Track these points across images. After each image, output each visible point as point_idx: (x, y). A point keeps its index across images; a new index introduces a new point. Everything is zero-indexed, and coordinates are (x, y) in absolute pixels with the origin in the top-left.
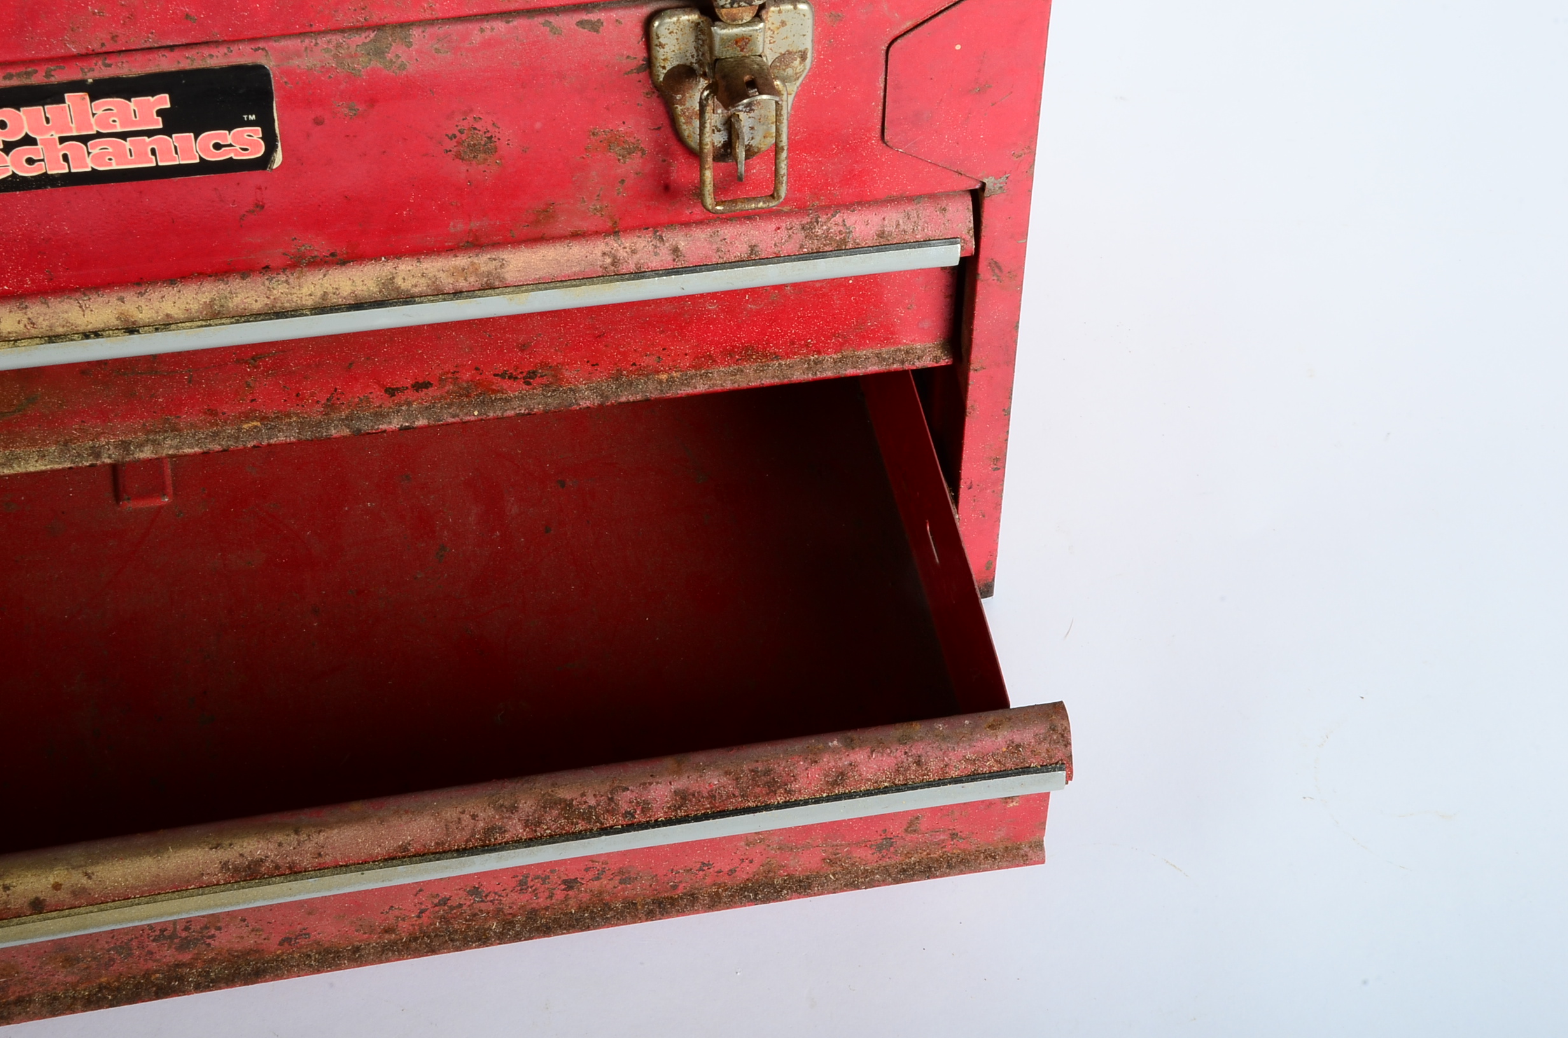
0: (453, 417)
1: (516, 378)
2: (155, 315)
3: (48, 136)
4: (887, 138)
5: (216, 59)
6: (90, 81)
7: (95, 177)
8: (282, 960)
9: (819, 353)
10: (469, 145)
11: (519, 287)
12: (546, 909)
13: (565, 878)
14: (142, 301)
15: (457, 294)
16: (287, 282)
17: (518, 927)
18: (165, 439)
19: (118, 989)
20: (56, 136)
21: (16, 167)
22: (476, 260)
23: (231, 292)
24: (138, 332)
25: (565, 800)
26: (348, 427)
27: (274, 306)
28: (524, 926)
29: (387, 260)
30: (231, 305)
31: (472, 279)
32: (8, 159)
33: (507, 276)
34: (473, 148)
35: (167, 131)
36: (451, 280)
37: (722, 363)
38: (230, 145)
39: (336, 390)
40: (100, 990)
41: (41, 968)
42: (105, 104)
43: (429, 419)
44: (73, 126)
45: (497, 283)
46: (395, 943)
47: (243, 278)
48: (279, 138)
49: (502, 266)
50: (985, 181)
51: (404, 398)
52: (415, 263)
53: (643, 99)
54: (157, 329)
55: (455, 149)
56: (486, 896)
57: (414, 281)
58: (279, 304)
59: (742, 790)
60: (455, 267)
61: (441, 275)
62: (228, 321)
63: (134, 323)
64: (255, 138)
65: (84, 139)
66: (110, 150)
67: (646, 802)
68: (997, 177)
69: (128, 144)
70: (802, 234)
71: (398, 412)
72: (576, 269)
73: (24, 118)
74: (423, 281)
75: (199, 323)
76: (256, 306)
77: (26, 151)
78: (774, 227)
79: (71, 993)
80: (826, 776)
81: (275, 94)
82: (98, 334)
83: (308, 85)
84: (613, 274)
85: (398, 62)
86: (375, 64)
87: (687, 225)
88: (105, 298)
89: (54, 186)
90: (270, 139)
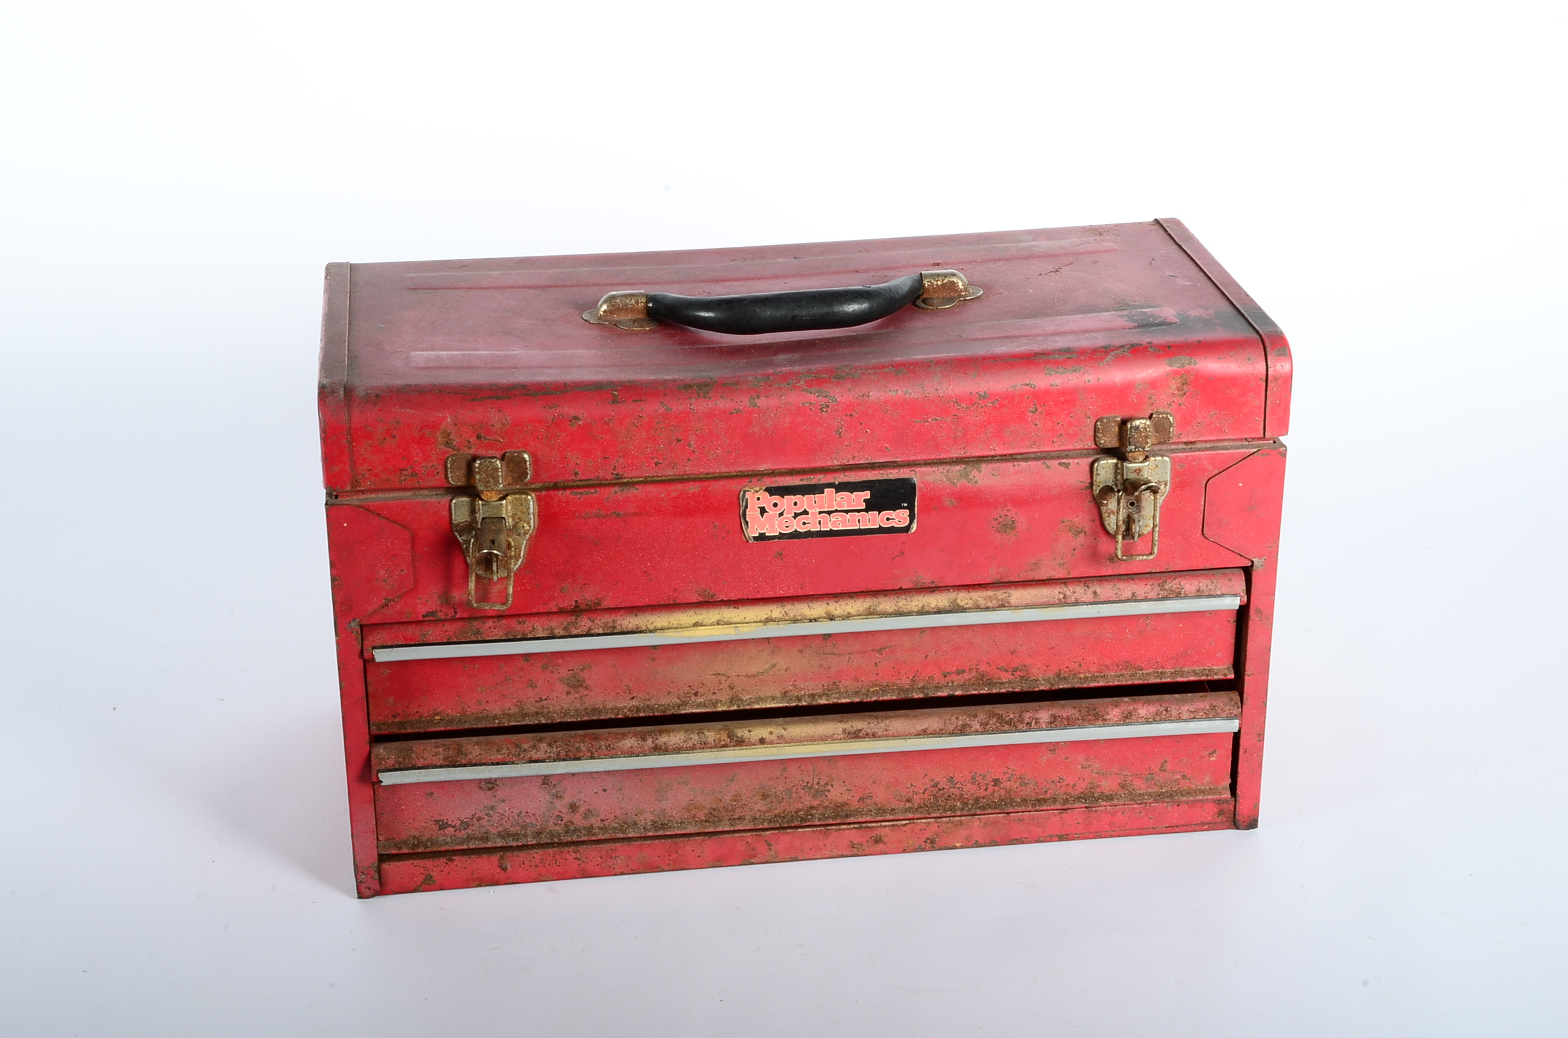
0: (975, 690)
1: (1007, 671)
2: (843, 613)
3: (814, 511)
4: (1205, 533)
5: (893, 474)
6: (837, 483)
7: (831, 533)
8: (859, 811)
9: (1163, 668)
10: (1003, 524)
11: (1016, 608)
12: (983, 798)
13: (994, 777)
14: (837, 605)
15: (987, 609)
16: (906, 599)
17: (970, 806)
18: (832, 693)
19: (784, 817)
20: (818, 511)
21: (797, 526)
22: (996, 593)
23: (879, 603)
24: (835, 620)
25: (999, 714)
26: (922, 692)
27: (899, 611)
28: (973, 805)
29: (954, 591)
30: (878, 609)
31: (994, 602)
32: (795, 521)
33: (1011, 601)
34: (1005, 526)
35: (866, 510)
36: (984, 602)
37: (1113, 670)
38: (894, 519)
39: (918, 671)
40: (776, 817)
41: (751, 798)
42: (842, 495)
43: (962, 691)
44: (826, 505)
45: (1007, 605)
46: (912, 808)
47: (885, 596)
48: (916, 516)
49: (1009, 596)
50: (1254, 560)
51: (951, 678)
52: (967, 592)
53: (1088, 505)
54: (843, 619)
55: (996, 526)
56: (956, 784)
57: (966, 602)
58: (901, 610)
59: (1082, 717)
60: (986, 596)
61: (979, 599)
62: (877, 616)
63: (833, 616)
64: (905, 515)
65: (829, 513)
66: (840, 519)
67: (1037, 719)
68: (1260, 558)
69: (848, 516)
70: (1159, 588)
71: (947, 686)
72: (1045, 600)
73: (805, 501)
74: (970, 602)
75: (863, 617)
76: (890, 610)
77: (802, 518)
78: (1145, 583)
79: (762, 817)
80: (1123, 713)
81: (917, 493)
82: (816, 620)
83: (933, 489)
84: (1064, 603)
85: (975, 480)
86: (964, 481)
87: (1102, 579)
88: (820, 603)
89: (812, 537)
90: (912, 517)
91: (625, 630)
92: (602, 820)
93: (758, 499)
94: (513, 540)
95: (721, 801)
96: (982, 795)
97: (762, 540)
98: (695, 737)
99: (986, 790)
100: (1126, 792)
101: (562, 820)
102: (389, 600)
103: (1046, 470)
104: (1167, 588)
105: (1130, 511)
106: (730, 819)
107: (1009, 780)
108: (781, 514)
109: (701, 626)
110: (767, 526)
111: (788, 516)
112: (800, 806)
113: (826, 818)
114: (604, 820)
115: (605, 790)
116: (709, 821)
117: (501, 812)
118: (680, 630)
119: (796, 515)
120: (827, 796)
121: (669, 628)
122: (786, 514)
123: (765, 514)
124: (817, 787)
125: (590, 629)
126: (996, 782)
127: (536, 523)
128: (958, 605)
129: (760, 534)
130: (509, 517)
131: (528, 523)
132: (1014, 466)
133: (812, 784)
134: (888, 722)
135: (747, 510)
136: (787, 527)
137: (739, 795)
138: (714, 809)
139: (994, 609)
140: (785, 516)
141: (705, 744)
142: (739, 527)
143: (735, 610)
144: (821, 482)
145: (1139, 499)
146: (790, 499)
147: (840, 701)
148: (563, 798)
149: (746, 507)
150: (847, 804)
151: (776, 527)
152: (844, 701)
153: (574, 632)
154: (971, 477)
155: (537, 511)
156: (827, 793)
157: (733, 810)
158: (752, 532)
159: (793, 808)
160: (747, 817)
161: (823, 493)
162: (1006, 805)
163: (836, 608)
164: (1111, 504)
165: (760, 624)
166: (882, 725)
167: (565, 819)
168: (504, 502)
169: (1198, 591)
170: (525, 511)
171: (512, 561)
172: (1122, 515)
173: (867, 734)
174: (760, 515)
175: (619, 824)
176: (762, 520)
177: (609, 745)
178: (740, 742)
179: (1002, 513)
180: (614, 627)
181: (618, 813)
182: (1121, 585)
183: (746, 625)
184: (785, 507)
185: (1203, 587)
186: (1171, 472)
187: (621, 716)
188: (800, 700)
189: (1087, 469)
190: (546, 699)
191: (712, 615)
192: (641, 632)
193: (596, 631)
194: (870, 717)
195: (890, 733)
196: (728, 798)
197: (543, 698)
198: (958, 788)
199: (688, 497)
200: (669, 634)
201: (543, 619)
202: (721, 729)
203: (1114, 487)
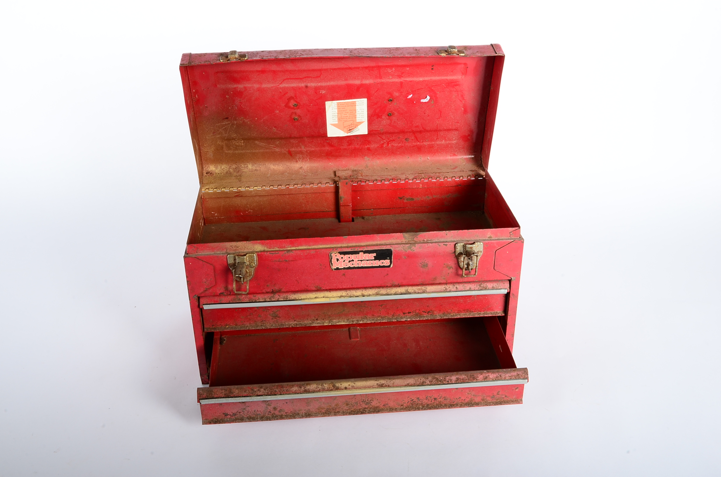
0: (414, 319)
1: (426, 312)
2: (368, 294)
4: (495, 268)
6: (364, 250)
7: (362, 268)
8: (383, 409)
9: (480, 312)
11: (429, 293)
13: (434, 397)
14: (366, 291)
15: (418, 293)
16: (390, 289)
17: (425, 407)
18: (365, 320)
20: (357, 260)
21: (350, 265)
22: (422, 287)
23: (380, 291)
29: (407, 287)
30: (380, 293)
31: (421, 291)
32: (349, 263)
34: (424, 266)
35: (375, 260)
36: (417, 291)
37: (462, 312)
38: (384, 263)
39: (395, 311)
42: (366, 255)
43: (410, 319)
45: (425, 292)
47: (383, 288)
49: (427, 289)
50: (512, 278)
52: (411, 287)
53: (454, 259)
54: (368, 296)
55: (421, 266)
57: (411, 290)
58: (388, 293)
59: (468, 378)
60: (418, 288)
61: (416, 290)
62: (380, 295)
63: (364, 295)
64: (389, 262)
65: (361, 261)
66: (365, 263)
67: (451, 379)
68: (514, 278)
69: (368, 262)
70: (479, 286)
71: (405, 317)
72: (439, 290)
73: (353, 256)
74: (413, 290)
75: (375, 296)
76: (384, 293)
77: (352, 262)
78: (474, 285)
79: (347, 411)
80: (483, 377)
81: (393, 254)
82: (358, 296)
83: (398, 253)
84: (445, 291)
85: (413, 250)
86: (409, 250)
87: (459, 283)
88: (360, 290)
89: (355, 269)
90: (391, 262)
91: (291, 299)
92: (286, 413)
93: (336, 256)
94: (248, 270)
95: (331, 406)
96: (430, 403)
97: (337, 270)
98: (320, 387)
99: (431, 402)
100: (484, 402)
101: (271, 413)
102: (207, 289)
103: (439, 246)
104: (482, 286)
105: (469, 261)
106: (334, 412)
107: (440, 398)
108: (344, 261)
109: (317, 298)
110: (339, 265)
111: (347, 261)
112: (361, 408)
113: (371, 412)
114: (287, 413)
115: (287, 403)
116: (326, 413)
117: (248, 410)
118: (310, 299)
119: (350, 261)
120: (371, 404)
121: (306, 299)
122: (346, 261)
123: (339, 261)
124: (367, 401)
125: (278, 299)
126: (435, 399)
127: (257, 263)
128: (408, 292)
129: (337, 268)
130: (248, 261)
131: (254, 264)
132: (427, 245)
133: (365, 401)
134: (394, 381)
135: (332, 260)
136: (346, 265)
137: (338, 404)
138: (328, 409)
139: (421, 293)
140: (345, 261)
141: (324, 389)
142: (329, 265)
143: (329, 293)
144: (358, 250)
145: (472, 257)
146: (347, 256)
147: (367, 322)
148: (271, 405)
149: (332, 258)
150: (379, 407)
151: (343, 265)
152: (368, 322)
153: (273, 300)
154: (412, 249)
155: (257, 259)
156: (371, 403)
157: (335, 409)
158: (334, 267)
159: (358, 408)
160: (341, 412)
161: (359, 254)
162: (439, 407)
163: (365, 292)
164: (462, 259)
165: (338, 298)
166: (392, 382)
167: (272, 413)
168: (245, 257)
169: (493, 287)
170: (253, 259)
171: (248, 277)
172: (466, 262)
173: (386, 385)
174: (337, 261)
175: (292, 414)
176: (337, 263)
177: (287, 390)
178: (337, 388)
179: (423, 261)
180: (287, 298)
181: (292, 410)
182: (466, 285)
183: (333, 298)
184: (346, 259)
185: (494, 286)
186: (483, 248)
187: (291, 327)
188: (353, 322)
189: (454, 246)
190: (265, 321)
191: (321, 294)
192: (296, 300)
193: (281, 300)
194: (387, 378)
195: (395, 385)
196: (333, 405)
197: (264, 320)
198: (421, 401)
199: (311, 255)
200: (306, 301)
201: (262, 295)
202: (330, 384)
203: (463, 253)
